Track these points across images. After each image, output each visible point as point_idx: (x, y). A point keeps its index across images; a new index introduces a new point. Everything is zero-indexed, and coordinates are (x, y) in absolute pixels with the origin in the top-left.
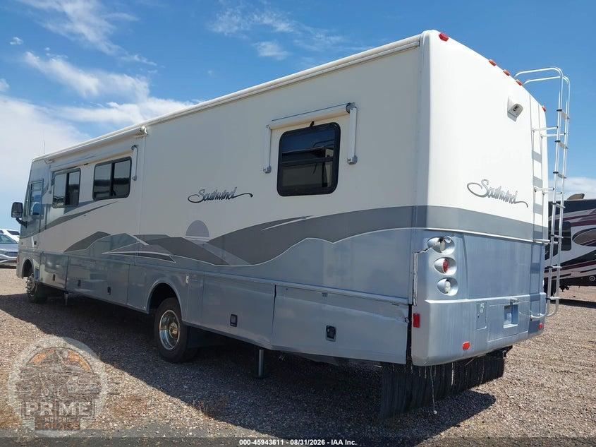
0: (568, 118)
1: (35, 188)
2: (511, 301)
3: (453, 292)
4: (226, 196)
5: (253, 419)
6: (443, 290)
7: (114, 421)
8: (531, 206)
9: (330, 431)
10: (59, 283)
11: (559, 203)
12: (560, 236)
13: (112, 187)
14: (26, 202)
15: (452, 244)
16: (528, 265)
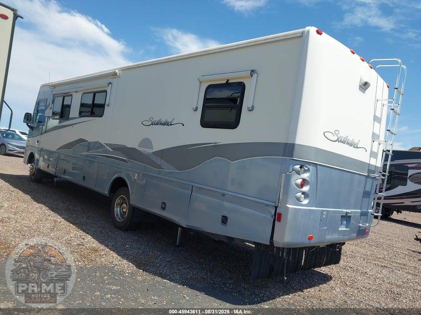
0: (402, 94)
1: (41, 104)
2: (347, 213)
3: (306, 202)
4: (167, 124)
5: (168, 271)
6: (298, 199)
7: (79, 261)
8: (369, 151)
9: (217, 284)
10: (51, 170)
11: (389, 151)
12: (387, 174)
13: (92, 110)
14: (34, 113)
15: (308, 170)
16: (362, 191)
